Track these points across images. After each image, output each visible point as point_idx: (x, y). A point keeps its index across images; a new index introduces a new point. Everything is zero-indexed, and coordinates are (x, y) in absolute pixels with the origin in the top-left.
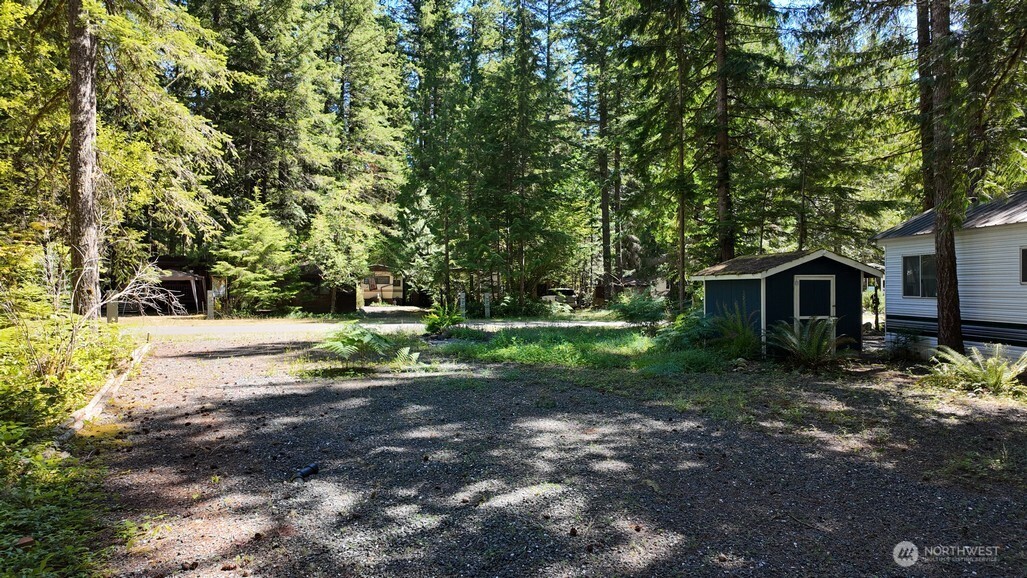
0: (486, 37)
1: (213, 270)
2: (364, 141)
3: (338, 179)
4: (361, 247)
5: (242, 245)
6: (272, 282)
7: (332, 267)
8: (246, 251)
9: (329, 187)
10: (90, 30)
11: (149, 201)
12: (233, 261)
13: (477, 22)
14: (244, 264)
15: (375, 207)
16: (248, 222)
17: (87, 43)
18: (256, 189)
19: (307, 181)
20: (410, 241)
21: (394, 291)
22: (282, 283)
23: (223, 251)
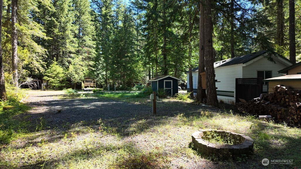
0: (120, 17)
1: (43, 78)
2: (85, 45)
3: (77, 55)
4: (82, 73)
5: (51, 72)
6: (59, 82)
7: (74, 78)
8: (52, 74)
9: (75, 57)
10: (16, 29)
11: (28, 63)
12: (48, 76)
13: (117, 13)
14: (51, 77)
15: (88, 62)
16: (53, 66)
17: (15, 31)
18: (55, 58)
19: (69, 55)
20: (98, 71)
21: (94, 84)
22: (61, 82)
23: (46, 74)
